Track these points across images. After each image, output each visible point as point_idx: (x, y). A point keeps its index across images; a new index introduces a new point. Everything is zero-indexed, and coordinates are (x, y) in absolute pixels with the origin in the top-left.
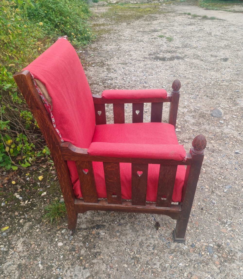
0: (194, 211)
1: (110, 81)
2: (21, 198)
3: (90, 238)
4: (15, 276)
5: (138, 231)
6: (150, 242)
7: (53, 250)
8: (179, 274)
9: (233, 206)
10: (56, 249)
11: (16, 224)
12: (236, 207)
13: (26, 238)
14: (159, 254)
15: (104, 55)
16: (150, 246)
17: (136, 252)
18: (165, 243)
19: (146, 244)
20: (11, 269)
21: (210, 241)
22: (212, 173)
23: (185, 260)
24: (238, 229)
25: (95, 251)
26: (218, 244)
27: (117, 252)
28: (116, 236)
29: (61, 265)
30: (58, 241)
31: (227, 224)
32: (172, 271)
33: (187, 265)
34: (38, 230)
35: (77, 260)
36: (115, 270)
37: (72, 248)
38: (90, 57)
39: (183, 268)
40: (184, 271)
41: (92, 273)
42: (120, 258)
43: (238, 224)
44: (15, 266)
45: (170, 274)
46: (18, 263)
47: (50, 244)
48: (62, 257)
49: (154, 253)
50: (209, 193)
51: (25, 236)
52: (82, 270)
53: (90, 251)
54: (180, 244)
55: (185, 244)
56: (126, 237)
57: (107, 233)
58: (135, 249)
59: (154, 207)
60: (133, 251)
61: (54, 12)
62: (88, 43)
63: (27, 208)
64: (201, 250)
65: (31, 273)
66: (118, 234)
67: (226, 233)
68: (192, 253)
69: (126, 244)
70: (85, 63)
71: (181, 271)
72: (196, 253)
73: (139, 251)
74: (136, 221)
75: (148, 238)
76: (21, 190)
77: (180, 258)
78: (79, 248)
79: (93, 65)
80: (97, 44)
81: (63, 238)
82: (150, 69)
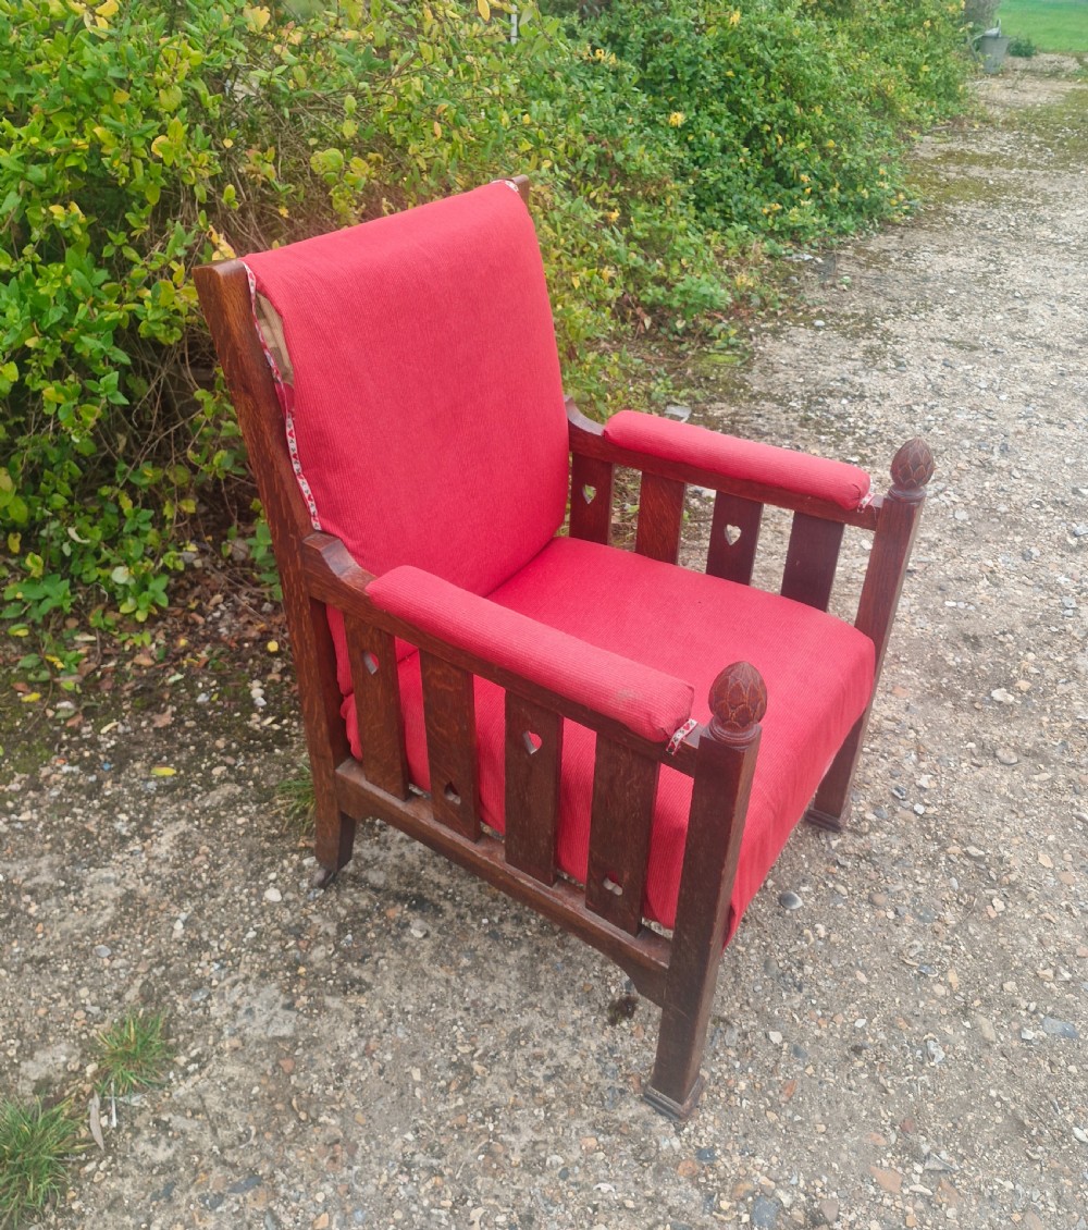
0: (818, 1038)
1: (844, 401)
2: (261, 702)
3: (369, 926)
4: (100, 915)
5: (537, 989)
6: (554, 1047)
7: (241, 901)
8: (575, 1217)
9: (1013, 1111)
10: (253, 903)
11: (199, 775)
12: (1027, 1122)
13: (198, 827)
14: (554, 1106)
15: (897, 292)
16: (542, 1063)
17: (480, 1052)
18: (605, 1082)
19: (534, 1046)
20: (104, 892)
21: (794, 1181)
22: (1028, 937)
23: (636, 1183)
24: (960, 1208)
25: (356, 973)
26: (820, 1211)
27: (420, 1014)
28: (454, 963)
29: (232, 957)
30: (274, 881)
31: (923, 1162)
32: (558, 1187)
33: (630, 1204)
34: (241, 821)
35: (287, 968)
36: (373, 1069)
37: (297, 925)
38: (833, 286)
39: (606, 1205)
40: (603, 1217)
41: (300, 1033)
42: (416, 1041)
43: (980, 1192)
44: (119, 891)
45: (543, 1197)
46: (130, 887)
47: (248, 879)
48: (251, 934)
49: (540, 1091)
50: (944, 1005)
51: (198, 819)
52: (278, 1008)
53: (341, 965)
54: (661, 1121)
55: (678, 1132)
56: (484, 987)
57: (433, 940)
58: (487, 1040)
59: (576, 906)
60: (473, 1044)
61: (762, 80)
62: (864, 228)
63: (259, 739)
64: (728, 1188)
65: (141, 933)
66: (465, 961)
67: (891, 1193)
68: (682, 1179)
69: (467, 1009)
70: (793, 308)
71: (590, 1211)
72: (698, 1186)
73: (493, 1057)
74: (557, 954)
75: (556, 1031)
76: (277, 677)
77: (621, 1168)
78: (316, 936)
79: (819, 323)
80: (902, 237)
81: (293, 881)
82: (1075, 395)
